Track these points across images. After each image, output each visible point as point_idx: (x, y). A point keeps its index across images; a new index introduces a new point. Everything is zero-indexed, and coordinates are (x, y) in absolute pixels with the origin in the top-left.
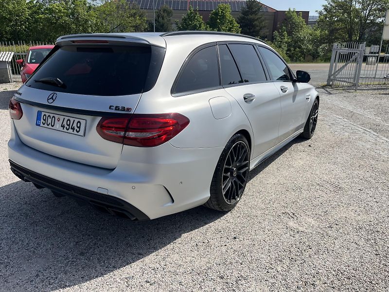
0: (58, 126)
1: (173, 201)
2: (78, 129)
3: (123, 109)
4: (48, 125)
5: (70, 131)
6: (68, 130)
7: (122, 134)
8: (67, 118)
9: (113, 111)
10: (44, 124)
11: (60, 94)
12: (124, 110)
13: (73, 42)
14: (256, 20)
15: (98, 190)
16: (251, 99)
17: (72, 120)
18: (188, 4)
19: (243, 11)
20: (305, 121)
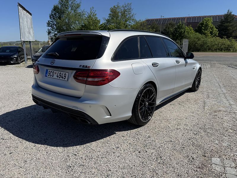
0: (55, 76)
1: (111, 115)
2: (65, 78)
3: (86, 66)
4: (51, 76)
5: (61, 78)
6: (60, 78)
7: (85, 79)
8: (59, 72)
9: (81, 68)
10: (49, 76)
11: (56, 60)
12: (87, 67)
13: (65, 35)
14: (230, 26)
15: (73, 108)
16: (157, 65)
17: (62, 73)
18: (186, 19)
19: (221, 21)
20: (192, 81)
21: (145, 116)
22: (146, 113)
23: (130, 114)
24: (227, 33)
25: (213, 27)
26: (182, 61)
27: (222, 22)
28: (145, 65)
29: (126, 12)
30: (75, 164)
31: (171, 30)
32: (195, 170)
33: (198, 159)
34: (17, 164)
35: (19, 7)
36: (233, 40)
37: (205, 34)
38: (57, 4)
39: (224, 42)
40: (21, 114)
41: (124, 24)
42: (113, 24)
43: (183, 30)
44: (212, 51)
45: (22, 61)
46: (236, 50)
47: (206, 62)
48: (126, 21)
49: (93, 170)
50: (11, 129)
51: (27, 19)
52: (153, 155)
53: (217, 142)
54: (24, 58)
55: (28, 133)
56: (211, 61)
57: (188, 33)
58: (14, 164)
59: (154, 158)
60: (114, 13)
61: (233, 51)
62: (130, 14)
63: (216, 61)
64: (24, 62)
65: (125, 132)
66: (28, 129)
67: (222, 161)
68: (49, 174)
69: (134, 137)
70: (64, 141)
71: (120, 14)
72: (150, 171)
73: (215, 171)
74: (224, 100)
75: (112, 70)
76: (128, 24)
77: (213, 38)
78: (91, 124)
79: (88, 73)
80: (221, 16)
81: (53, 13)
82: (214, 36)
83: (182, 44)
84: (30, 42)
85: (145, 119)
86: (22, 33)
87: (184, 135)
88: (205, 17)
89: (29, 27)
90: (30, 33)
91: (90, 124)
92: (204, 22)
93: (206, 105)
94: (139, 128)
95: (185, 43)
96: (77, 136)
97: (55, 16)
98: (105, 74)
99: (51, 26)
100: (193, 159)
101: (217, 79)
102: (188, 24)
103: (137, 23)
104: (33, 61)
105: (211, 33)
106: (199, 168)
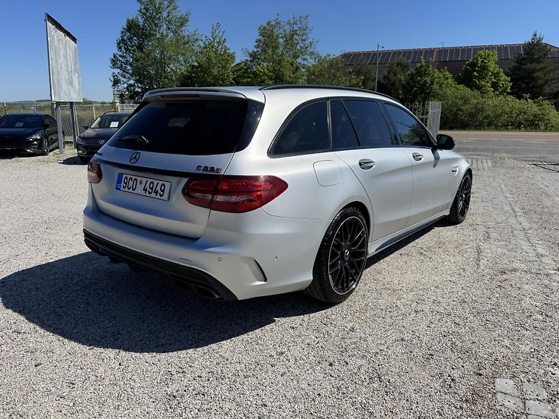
0: (139, 190)
1: (266, 280)
2: (162, 193)
3: (212, 169)
4: (129, 189)
5: (153, 195)
6: (150, 193)
7: (210, 197)
8: (150, 181)
9: (200, 172)
10: (124, 188)
11: (144, 154)
12: (213, 171)
13: (163, 96)
14: (539, 70)
15: (179, 261)
16: (370, 165)
17: (155, 182)
18: (435, 54)
19: (518, 58)
20: (450, 200)
21: (343, 280)
22: (344, 273)
23: (309, 277)
24: (531, 85)
25: (498, 73)
26: (426, 153)
27: (521, 61)
28: (343, 165)
29: (296, 37)
30: (185, 391)
31: (401, 80)
32: (458, 407)
33: (464, 381)
34: (53, 389)
35: (49, 24)
36: (547, 102)
37: (479, 88)
38: (135, 17)
39: (525, 107)
40: (56, 273)
41: (292, 65)
42: (265, 64)
43: (428, 80)
44: (497, 128)
45: (51, 147)
46: (552, 127)
47: (482, 155)
48: (296, 57)
49: (227, 406)
50: (34, 308)
51: (66, 49)
52: (362, 371)
53: (507, 342)
54: (57, 140)
55: (74, 319)
56: (493, 151)
57: (441, 86)
58: (47, 389)
59: (365, 379)
60: (268, 38)
61: (546, 130)
62: (305, 40)
63: (506, 152)
64: (58, 150)
65: (297, 317)
66: (75, 309)
67: (519, 386)
68: (126, 412)
69: (318, 330)
70: (158, 337)
71: (281, 40)
72: (356, 409)
73: (503, 410)
74: (525, 246)
75: (269, 177)
76: (300, 64)
77: (500, 99)
78: (221, 298)
79: (215, 183)
80: (518, 47)
81: (125, 38)
82: (501, 93)
83: (427, 112)
84: (71, 104)
85: (343, 288)
86: (53, 82)
87: (433, 325)
88: (481, 48)
89: (70, 69)
90: (71, 83)
91: (218, 299)
92: (477, 61)
93: (481, 257)
94: (329, 310)
95: (434, 109)
96: (188, 326)
97: (131, 43)
98: (254, 186)
99: (121, 68)
100: (453, 380)
101: (508, 195)
102: (441, 65)
103: (321, 61)
104: (78, 150)
105: (495, 85)
106: (467, 401)
